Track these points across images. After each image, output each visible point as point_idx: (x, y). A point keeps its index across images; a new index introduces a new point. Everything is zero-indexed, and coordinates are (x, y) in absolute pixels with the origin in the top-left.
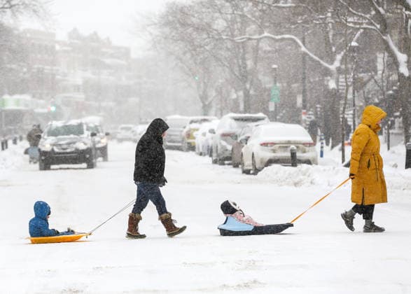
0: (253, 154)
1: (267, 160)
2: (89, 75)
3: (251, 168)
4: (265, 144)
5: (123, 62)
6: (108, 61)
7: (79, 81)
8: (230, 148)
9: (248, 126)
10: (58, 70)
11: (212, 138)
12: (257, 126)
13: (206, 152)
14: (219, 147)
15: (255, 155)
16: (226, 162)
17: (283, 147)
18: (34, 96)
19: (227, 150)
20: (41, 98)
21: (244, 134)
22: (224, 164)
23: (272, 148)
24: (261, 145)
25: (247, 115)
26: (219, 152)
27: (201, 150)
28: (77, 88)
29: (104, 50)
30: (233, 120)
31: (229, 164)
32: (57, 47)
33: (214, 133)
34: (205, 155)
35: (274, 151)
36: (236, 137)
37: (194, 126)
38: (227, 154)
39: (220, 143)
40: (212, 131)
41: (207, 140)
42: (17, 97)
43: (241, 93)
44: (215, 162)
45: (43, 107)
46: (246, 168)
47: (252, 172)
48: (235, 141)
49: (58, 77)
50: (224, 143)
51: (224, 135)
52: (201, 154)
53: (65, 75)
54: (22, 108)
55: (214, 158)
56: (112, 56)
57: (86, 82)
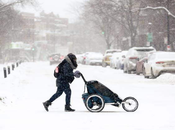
0: (152, 68)
1: (160, 71)
2: (49, 32)
3: (150, 75)
4: (159, 63)
5: (65, 25)
6: (58, 25)
7: (44, 35)
8: (134, 65)
9: (145, 54)
10: (35, 30)
11: (123, 60)
12: (150, 53)
13: (119, 67)
14: (128, 64)
15: (153, 69)
16: (132, 72)
17: (169, 64)
18: (24, 43)
19: (132, 66)
20: (28, 43)
21: (143, 58)
22: (131, 73)
23: (163, 64)
24: (157, 63)
25: (144, 48)
26: (128, 67)
27: (116, 66)
28: (43, 38)
29: (56, 20)
30: (136, 51)
31: (134, 73)
32: (35, 20)
33: (125, 57)
34: (118, 69)
35: (164, 66)
36: (138, 59)
37: (109, 54)
38: (133, 68)
39: (129, 63)
40: (124, 57)
41: (119, 61)
42: (17, 43)
43: (129, 38)
44: (126, 72)
45: (28, 47)
46: (147, 75)
47: (150, 77)
48: (138, 61)
49: (35, 33)
50: (131, 62)
51: (131, 59)
52: (116, 68)
53: (38, 32)
54: (19, 48)
55: (125, 70)
56: (60, 23)
57: (48, 35)
